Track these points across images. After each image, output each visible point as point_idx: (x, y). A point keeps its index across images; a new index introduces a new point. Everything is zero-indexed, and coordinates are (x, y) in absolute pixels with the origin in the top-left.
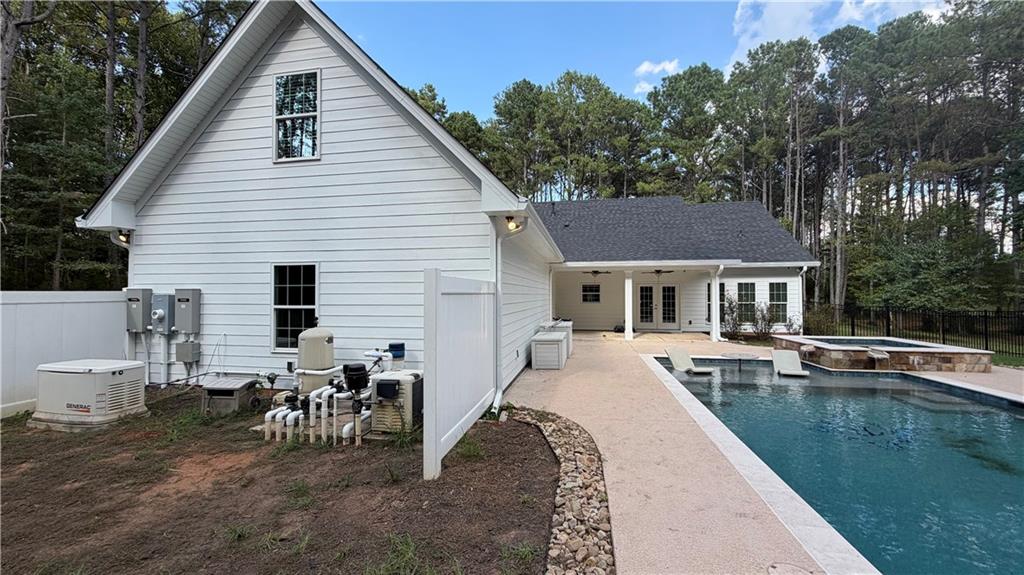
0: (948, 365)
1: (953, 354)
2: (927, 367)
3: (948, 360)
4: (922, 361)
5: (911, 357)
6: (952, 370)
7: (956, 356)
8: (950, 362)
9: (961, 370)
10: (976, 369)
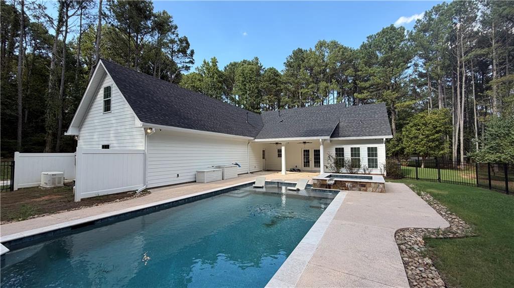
0: (364, 188)
1: (366, 183)
2: (354, 188)
3: (364, 186)
4: (351, 186)
5: (347, 184)
6: (366, 191)
7: (367, 184)
8: (365, 187)
9: (370, 191)
10: (377, 191)
